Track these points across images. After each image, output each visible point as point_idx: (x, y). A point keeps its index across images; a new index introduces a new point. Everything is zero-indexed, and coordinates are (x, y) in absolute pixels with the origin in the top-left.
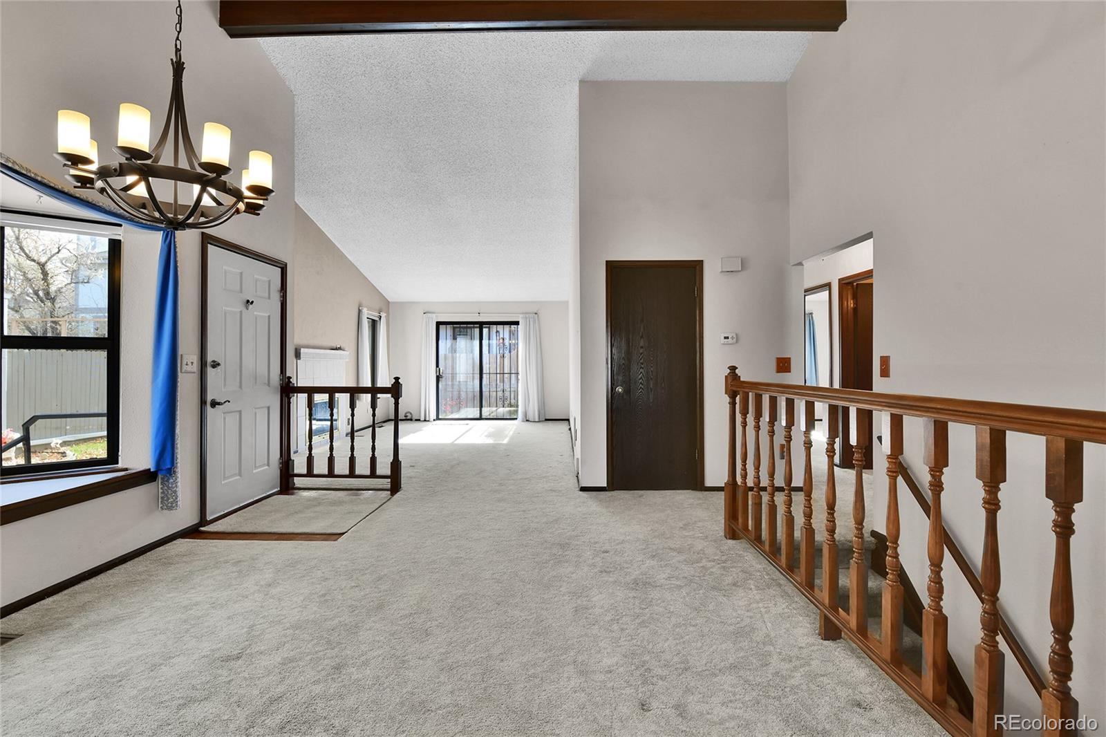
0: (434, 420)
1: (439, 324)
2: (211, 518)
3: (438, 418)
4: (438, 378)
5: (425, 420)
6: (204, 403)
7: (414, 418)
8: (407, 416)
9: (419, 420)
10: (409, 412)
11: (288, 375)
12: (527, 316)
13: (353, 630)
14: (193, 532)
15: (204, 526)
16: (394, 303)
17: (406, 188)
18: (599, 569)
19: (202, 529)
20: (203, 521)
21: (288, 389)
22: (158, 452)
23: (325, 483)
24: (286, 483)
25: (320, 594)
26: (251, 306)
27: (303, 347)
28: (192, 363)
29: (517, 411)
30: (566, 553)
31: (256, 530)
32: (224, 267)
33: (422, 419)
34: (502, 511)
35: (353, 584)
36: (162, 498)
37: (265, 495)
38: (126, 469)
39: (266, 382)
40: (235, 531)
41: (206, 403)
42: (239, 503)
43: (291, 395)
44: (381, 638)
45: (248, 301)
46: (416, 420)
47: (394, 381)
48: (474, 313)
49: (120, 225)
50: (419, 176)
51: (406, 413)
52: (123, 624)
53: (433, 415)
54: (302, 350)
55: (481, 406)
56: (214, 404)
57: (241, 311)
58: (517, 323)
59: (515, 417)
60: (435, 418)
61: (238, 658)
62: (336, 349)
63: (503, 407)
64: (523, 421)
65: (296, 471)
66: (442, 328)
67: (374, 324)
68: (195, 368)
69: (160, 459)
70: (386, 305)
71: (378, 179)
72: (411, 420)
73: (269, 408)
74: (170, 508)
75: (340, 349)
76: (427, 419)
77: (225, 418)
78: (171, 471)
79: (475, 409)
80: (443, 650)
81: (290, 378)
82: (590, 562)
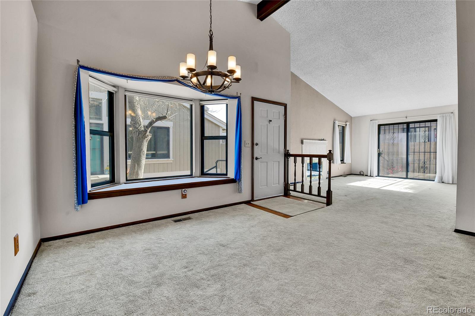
0: (376, 176)
1: (379, 126)
2: (256, 199)
3: (378, 176)
4: (379, 155)
5: (371, 176)
6: (253, 158)
7: (365, 174)
8: (361, 173)
9: (367, 175)
10: (362, 171)
11: (287, 149)
12: (444, 115)
13: (262, 254)
14: (248, 203)
15: (253, 201)
16: (354, 117)
17: (348, 57)
18: (425, 286)
19: (251, 202)
20: (253, 200)
21: (287, 155)
22: (236, 173)
23: (302, 196)
24: (286, 193)
25: (264, 236)
26: (271, 122)
27: (305, 139)
28: (249, 144)
29: (435, 177)
30: (406, 266)
31: (266, 207)
32: (260, 109)
33: (369, 175)
34: (379, 228)
35: (278, 237)
36: (238, 189)
37: (277, 195)
38: (229, 178)
39: (278, 152)
40: (260, 205)
41: (254, 158)
42: (267, 196)
43: (288, 157)
44: (269, 262)
45: (270, 120)
46: (366, 175)
47: (329, 152)
48: (404, 117)
49: (227, 99)
50: (353, 48)
51: (360, 172)
52: (212, 224)
53: (375, 173)
54: (304, 141)
55: (407, 171)
56: (257, 159)
57: (267, 125)
58: (436, 121)
59: (434, 180)
60: (377, 175)
61: (224, 246)
62: (321, 140)
63: (424, 173)
64: (439, 182)
65: (290, 189)
66: (382, 128)
67: (343, 128)
68: (250, 145)
69: (236, 176)
70: (350, 119)
71: (333, 57)
72: (363, 175)
73: (279, 162)
74: (240, 193)
75: (323, 140)
76: (372, 175)
77: (261, 164)
78: (240, 180)
79: (403, 173)
80: (286, 281)
81: (288, 150)
82: (423, 279)
